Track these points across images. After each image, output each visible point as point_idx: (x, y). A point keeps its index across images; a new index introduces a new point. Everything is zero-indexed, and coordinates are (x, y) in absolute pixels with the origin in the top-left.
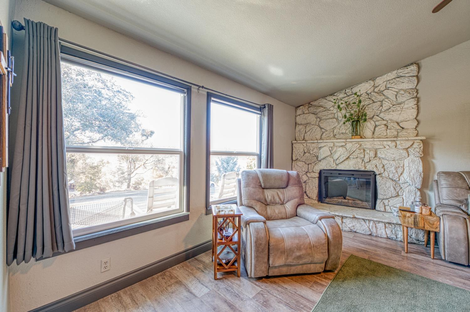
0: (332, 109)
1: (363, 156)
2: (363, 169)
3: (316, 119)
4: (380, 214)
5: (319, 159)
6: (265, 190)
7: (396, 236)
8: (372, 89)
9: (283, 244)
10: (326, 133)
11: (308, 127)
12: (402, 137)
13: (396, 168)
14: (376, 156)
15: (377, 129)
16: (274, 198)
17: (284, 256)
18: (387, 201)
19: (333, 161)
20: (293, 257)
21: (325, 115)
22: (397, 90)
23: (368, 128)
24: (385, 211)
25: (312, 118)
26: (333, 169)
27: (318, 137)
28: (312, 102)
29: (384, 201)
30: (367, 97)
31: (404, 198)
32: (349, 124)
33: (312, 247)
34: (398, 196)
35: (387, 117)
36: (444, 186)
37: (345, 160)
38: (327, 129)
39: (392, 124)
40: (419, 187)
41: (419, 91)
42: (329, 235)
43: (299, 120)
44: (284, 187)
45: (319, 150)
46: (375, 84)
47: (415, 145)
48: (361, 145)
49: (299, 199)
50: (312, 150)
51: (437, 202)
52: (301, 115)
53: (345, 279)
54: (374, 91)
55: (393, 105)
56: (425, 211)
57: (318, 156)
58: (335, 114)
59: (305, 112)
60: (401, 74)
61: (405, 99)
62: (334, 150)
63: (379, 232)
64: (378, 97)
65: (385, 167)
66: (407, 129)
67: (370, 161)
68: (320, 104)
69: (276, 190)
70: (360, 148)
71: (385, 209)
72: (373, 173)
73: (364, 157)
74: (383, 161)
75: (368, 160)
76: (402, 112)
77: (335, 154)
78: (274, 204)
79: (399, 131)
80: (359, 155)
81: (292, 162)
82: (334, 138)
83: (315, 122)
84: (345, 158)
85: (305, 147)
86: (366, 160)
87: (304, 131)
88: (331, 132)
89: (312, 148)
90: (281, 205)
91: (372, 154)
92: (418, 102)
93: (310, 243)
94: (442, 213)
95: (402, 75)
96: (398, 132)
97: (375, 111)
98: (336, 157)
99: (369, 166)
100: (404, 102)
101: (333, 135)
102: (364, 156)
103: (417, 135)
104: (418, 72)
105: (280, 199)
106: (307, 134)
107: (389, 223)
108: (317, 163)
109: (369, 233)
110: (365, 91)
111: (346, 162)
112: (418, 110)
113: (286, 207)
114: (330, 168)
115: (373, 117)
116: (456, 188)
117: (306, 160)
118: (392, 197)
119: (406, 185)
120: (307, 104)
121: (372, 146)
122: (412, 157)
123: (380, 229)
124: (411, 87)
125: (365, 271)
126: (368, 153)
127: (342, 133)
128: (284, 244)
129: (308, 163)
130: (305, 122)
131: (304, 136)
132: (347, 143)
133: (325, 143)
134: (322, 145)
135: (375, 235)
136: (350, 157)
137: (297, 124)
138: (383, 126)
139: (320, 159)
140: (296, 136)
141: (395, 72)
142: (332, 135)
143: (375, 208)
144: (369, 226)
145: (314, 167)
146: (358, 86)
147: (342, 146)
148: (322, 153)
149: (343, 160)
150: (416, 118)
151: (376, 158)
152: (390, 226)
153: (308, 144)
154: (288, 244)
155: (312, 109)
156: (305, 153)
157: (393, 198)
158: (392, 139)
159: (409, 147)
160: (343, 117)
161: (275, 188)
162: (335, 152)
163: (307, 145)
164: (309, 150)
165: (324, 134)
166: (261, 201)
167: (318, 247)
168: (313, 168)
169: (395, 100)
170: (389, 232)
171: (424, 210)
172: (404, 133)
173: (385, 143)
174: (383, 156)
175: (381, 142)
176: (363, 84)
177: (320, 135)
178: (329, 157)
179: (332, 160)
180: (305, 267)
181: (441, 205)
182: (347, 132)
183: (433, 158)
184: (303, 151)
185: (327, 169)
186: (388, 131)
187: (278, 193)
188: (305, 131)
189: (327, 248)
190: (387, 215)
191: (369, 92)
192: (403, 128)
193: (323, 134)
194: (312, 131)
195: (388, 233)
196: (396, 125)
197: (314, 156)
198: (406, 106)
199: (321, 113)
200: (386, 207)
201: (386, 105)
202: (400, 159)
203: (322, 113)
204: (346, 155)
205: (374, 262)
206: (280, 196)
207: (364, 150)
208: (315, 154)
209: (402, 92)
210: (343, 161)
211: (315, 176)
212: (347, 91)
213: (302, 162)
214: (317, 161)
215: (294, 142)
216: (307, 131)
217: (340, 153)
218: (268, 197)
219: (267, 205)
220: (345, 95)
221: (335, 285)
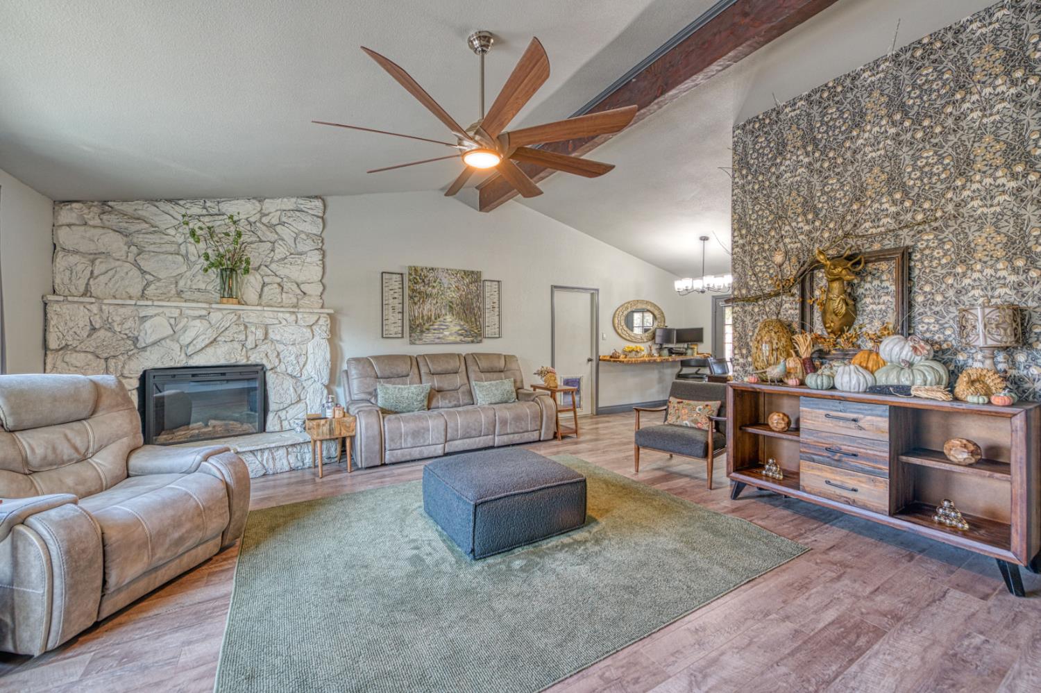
0: (172, 232)
1: (244, 337)
2: (244, 362)
3: (126, 247)
4: (277, 436)
5: (141, 344)
6: (18, 434)
7: (303, 462)
8: (258, 216)
9: (140, 529)
10: (158, 284)
11: (101, 262)
12: (303, 307)
13: (297, 357)
14: (266, 338)
15: (266, 289)
16: (54, 449)
17: (146, 551)
18: (284, 412)
19: (179, 349)
20: (166, 546)
21: (155, 243)
22: (297, 231)
23: (250, 285)
24: (281, 431)
25: (114, 243)
26: (179, 365)
27: (135, 290)
28: (114, 201)
29: (280, 413)
30: (248, 227)
31: (308, 402)
32: (214, 273)
33: (202, 512)
34: (299, 400)
35: (282, 271)
36: (355, 376)
37: (206, 346)
38: (160, 277)
39: (289, 284)
40: (327, 382)
41: (325, 242)
42: (228, 480)
43: (64, 236)
44: (83, 416)
45: (141, 324)
46: (262, 209)
47: (321, 322)
48: (239, 317)
49: (131, 437)
50: (118, 322)
51: (348, 399)
52: (74, 228)
53: (257, 545)
54: (260, 221)
55: (291, 254)
56: (338, 414)
57: (137, 338)
58: (181, 247)
59: (91, 223)
60: (302, 206)
61: (307, 248)
62: (181, 325)
63: (278, 465)
64: (268, 233)
65: (281, 356)
66: (310, 296)
67: (256, 346)
68: (140, 212)
69: (57, 428)
70: (238, 322)
71: (281, 426)
72: (260, 368)
73: (246, 340)
74: (277, 345)
75: (254, 345)
76: (304, 269)
77: (184, 332)
78: (55, 467)
79: (299, 297)
80: (235, 335)
81: (46, 355)
82: (178, 299)
83: (123, 253)
84: (207, 342)
85: (96, 314)
86: (250, 344)
87: (87, 273)
88: (171, 283)
89: (118, 319)
90: (78, 464)
91: (260, 334)
92: (324, 257)
93: (198, 506)
94: (356, 411)
95: (304, 209)
96: (298, 299)
97: (263, 257)
98: (186, 339)
99: (254, 355)
100: (306, 253)
101: (177, 291)
102: (246, 337)
103: (322, 307)
104: (324, 212)
105: (76, 449)
106: (96, 281)
107: (293, 445)
108: (134, 354)
109: (262, 473)
110: (245, 217)
111: (210, 350)
112: (324, 268)
113: (97, 463)
114: (172, 364)
115: (259, 267)
116: (365, 377)
117: (97, 347)
118: (292, 404)
119: (310, 382)
120: (96, 203)
121: (261, 319)
122: (317, 338)
123: (280, 459)
124: (315, 232)
125: (281, 520)
126: (252, 332)
127: (199, 290)
128: (143, 528)
129: (106, 355)
130: (92, 248)
131: (87, 284)
132: (212, 310)
133: (158, 308)
134: (150, 312)
135: (271, 472)
136: (219, 339)
137: (58, 248)
138: (276, 286)
139: (144, 345)
140: (58, 281)
141: (294, 200)
142: (173, 292)
143: (264, 430)
144: (262, 460)
145: (124, 364)
146: (232, 202)
147: (200, 317)
148: (149, 332)
149: (203, 346)
150: (321, 281)
151: (266, 341)
152: (295, 450)
153: (104, 307)
154: (150, 525)
155: (112, 220)
156: (94, 329)
157: (292, 406)
158: (292, 310)
159: (313, 324)
160: (199, 257)
161: (55, 423)
162: (185, 329)
163: (101, 310)
164: (110, 324)
165: (153, 287)
166: (11, 467)
167: (213, 508)
168: (123, 367)
169: (294, 246)
170: (292, 459)
171: (337, 412)
172: (305, 301)
173: (281, 315)
174: (278, 338)
175: (275, 314)
176: (241, 202)
177: (140, 288)
178: (167, 340)
179: (176, 347)
180: (186, 559)
181: (354, 402)
182: (210, 287)
183: (341, 340)
184: (89, 324)
185: (162, 366)
186: (284, 295)
187: (66, 436)
188: (92, 272)
189: (227, 504)
190: (286, 435)
191: (252, 220)
192: (305, 293)
193: (148, 284)
194: (113, 276)
195: (291, 461)
196: (294, 287)
197: (125, 337)
198: (308, 260)
199: (141, 236)
200: (283, 422)
201: (281, 251)
202: (302, 343)
203: (148, 236)
204: (211, 334)
205: (287, 505)
206: (73, 441)
207: (246, 327)
208: (127, 332)
209: (303, 236)
210: (203, 348)
211: (131, 385)
212: (208, 204)
213: (83, 354)
214: (135, 351)
215: (51, 298)
216: (96, 273)
217: (196, 332)
218: (33, 450)
219: (30, 474)
220: (204, 212)
221: (246, 557)
